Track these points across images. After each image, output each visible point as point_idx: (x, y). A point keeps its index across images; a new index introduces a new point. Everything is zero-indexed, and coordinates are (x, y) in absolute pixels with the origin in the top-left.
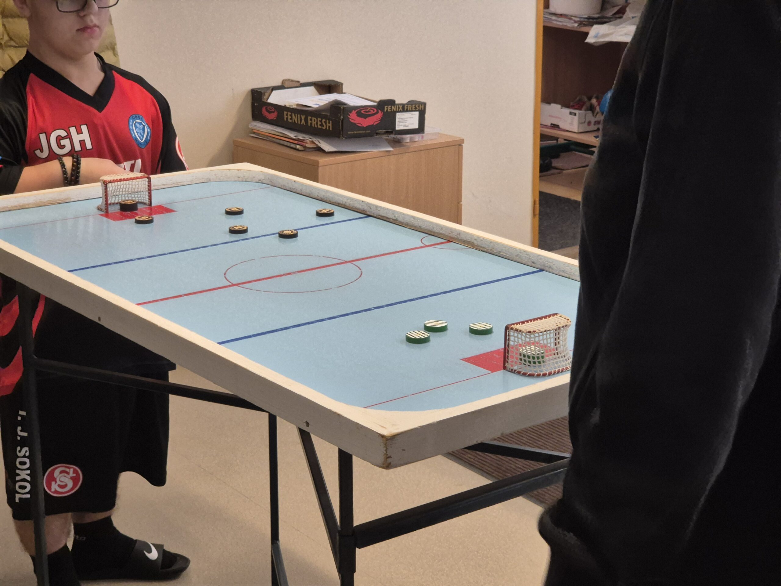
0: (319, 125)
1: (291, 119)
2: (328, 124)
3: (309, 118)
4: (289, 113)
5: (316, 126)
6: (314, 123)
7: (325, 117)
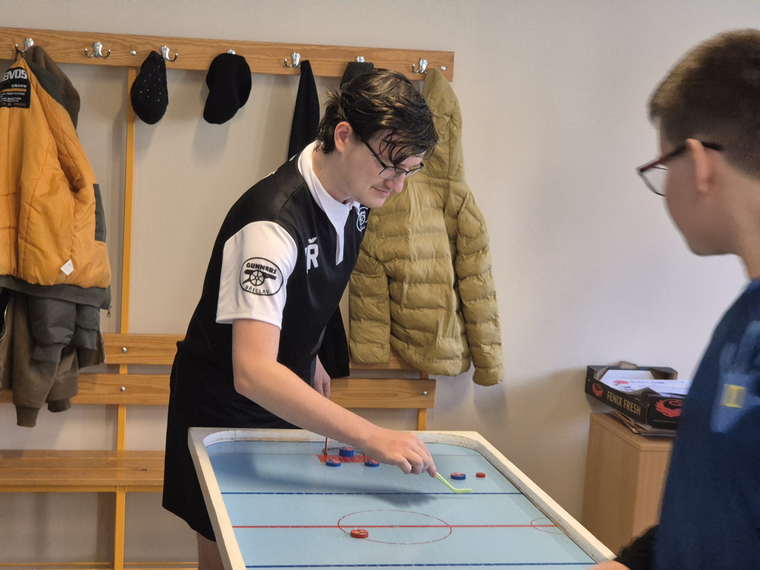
0: (631, 409)
1: (612, 399)
2: (638, 410)
3: (625, 400)
4: (611, 393)
5: (629, 409)
6: (628, 406)
7: (636, 402)
